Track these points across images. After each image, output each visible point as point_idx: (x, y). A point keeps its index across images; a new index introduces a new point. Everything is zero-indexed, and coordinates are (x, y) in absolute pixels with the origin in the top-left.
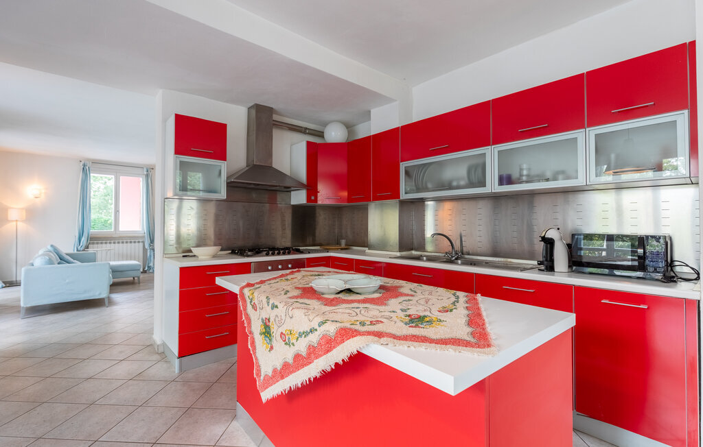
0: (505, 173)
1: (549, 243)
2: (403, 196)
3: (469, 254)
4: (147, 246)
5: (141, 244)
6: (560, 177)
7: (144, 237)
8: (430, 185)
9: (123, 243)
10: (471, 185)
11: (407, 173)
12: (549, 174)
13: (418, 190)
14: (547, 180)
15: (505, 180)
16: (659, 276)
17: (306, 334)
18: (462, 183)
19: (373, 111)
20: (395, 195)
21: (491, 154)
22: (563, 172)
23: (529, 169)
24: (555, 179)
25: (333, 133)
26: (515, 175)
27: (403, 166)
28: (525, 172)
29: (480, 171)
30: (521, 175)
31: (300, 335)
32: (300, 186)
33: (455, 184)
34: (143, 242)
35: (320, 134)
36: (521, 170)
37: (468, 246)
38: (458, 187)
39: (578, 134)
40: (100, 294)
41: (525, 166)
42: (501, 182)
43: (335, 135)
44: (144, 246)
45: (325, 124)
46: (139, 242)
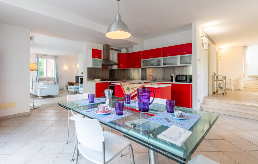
0: (164, 63)
1: (172, 77)
2: (142, 67)
3: (157, 80)
4: (56, 81)
5: (54, 81)
6: (174, 64)
7: (55, 79)
8: (148, 65)
9: (49, 80)
10: (157, 65)
11: (143, 62)
12: (172, 63)
13: (146, 66)
14: (172, 65)
15: (164, 64)
16: (189, 82)
17: (137, 87)
18: (156, 64)
19: (134, 46)
20: (140, 67)
21: (162, 59)
22: (175, 63)
23: (169, 62)
24: (173, 65)
25: (123, 51)
26: (166, 63)
27: (142, 60)
28: (168, 63)
29: (159, 62)
30: (167, 63)
31: (136, 87)
32: (116, 64)
33: (154, 65)
34: (55, 80)
35: (120, 51)
36: (167, 62)
37: (157, 78)
38: (155, 65)
39: (177, 56)
40: (57, 93)
41: (168, 62)
42: (163, 65)
43: (124, 51)
44: (55, 81)
45: (121, 48)
46: (53, 80)
